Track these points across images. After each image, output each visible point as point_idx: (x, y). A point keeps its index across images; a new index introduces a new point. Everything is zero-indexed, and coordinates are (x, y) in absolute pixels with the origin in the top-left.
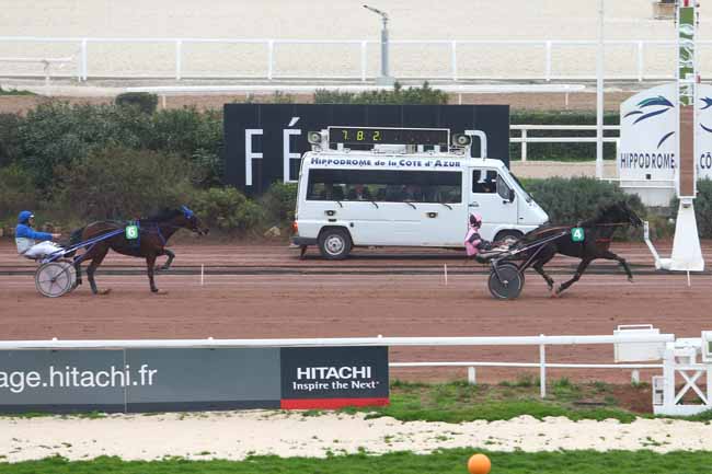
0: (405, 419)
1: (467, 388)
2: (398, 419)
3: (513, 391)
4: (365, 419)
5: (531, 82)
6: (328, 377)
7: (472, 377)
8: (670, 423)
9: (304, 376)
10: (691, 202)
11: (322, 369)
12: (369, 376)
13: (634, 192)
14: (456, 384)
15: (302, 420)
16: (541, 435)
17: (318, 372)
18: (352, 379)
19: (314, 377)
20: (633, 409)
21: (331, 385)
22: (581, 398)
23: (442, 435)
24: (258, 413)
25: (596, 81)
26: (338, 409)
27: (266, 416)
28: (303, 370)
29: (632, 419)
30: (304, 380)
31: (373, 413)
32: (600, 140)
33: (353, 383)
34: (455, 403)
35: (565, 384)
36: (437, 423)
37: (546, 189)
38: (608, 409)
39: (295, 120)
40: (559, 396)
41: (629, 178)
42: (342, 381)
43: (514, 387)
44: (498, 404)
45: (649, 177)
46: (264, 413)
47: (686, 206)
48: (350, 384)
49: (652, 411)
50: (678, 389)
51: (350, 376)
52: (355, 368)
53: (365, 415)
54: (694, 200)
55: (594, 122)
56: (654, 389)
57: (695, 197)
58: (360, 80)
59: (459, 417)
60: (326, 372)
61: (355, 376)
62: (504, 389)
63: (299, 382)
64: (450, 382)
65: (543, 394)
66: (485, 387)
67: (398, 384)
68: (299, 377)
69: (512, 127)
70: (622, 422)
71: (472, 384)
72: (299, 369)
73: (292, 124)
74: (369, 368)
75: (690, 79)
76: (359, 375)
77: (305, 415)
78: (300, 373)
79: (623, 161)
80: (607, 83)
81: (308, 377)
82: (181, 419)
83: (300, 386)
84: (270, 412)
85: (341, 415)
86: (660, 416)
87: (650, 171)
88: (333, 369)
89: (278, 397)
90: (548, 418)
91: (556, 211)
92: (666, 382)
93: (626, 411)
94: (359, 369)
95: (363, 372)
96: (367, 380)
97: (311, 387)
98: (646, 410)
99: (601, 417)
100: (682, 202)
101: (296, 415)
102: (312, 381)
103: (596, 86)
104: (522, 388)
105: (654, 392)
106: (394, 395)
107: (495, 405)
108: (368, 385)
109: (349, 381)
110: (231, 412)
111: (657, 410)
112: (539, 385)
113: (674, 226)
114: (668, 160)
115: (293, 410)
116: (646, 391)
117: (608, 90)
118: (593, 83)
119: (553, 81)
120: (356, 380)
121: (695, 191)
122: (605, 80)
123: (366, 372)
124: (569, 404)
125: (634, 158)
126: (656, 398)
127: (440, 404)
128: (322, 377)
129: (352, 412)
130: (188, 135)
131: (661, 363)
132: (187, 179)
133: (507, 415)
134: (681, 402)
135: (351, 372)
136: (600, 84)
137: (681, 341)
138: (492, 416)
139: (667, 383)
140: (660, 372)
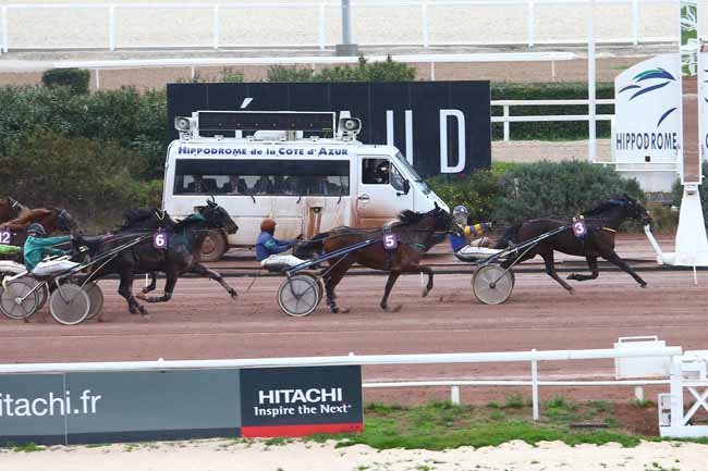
0: (381, 446)
1: (451, 410)
2: (374, 446)
3: (502, 413)
4: (336, 447)
5: (512, 48)
6: (293, 401)
7: (455, 398)
8: (678, 446)
9: (267, 400)
10: (696, 189)
11: (287, 392)
12: (340, 399)
13: (632, 178)
14: (437, 406)
15: (265, 450)
16: (535, 463)
17: (282, 396)
18: (321, 402)
19: (278, 401)
20: (637, 431)
21: (297, 410)
22: (578, 420)
23: (424, 464)
24: (216, 442)
25: (586, 45)
26: (306, 436)
27: (225, 446)
28: (266, 393)
29: (637, 442)
30: (267, 405)
31: (345, 440)
32: (592, 118)
33: (322, 406)
34: (437, 428)
35: (559, 404)
36: (417, 451)
37: (533, 175)
38: (608, 431)
39: (247, 101)
40: (554, 418)
41: (625, 161)
42: (309, 405)
43: (502, 408)
44: (485, 428)
45: (648, 159)
46: (223, 443)
47: (691, 194)
48: (319, 409)
49: (658, 433)
50: (686, 408)
51: (318, 399)
52: (324, 390)
53: (335, 442)
54: (699, 186)
55: (585, 95)
56: (660, 408)
57: (701, 183)
58: (318, 48)
59: (442, 444)
60: (291, 395)
61: (324, 400)
62: (492, 412)
63: (261, 407)
64: (431, 404)
65: (536, 416)
66: (471, 409)
67: (372, 407)
68: (261, 401)
69: (493, 103)
70: (626, 446)
71: (455, 407)
72: (261, 393)
73: (244, 105)
74: (340, 390)
75: (692, 46)
76: (329, 398)
77: (269, 443)
78: (262, 397)
79: (619, 141)
80: (600, 46)
81: (272, 401)
82: (129, 450)
83: (263, 412)
84: (228, 442)
85: (309, 443)
86: (667, 439)
87: (650, 152)
88: (299, 391)
89: (237, 423)
90: (542, 443)
91: (544, 199)
92: (673, 400)
93: (629, 434)
94: (329, 391)
95: (333, 394)
96: (337, 404)
97: (275, 412)
98: (651, 431)
99: (601, 441)
100: (686, 189)
101: (259, 444)
102: (275, 406)
103: (586, 51)
104: (511, 410)
105: (660, 411)
106: (368, 421)
107: (483, 430)
108: (339, 409)
109: (317, 405)
110: (185, 442)
111: (664, 432)
112: (531, 405)
113: (678, 213)
114: (670, 140)
115: (256, 439)
116: (650, 410)
117: (601, 55)
118: (584, 48)
119: (537, 47)
120: (325, 404)
121: (701, 176)
122: (597, 45)
123: (337, 394)
124: (565, 426)
125: (631, 138)
126: (662, 419)
127: (421, 429)
128: (287, 401)
129: (322, 439)
130: (126, 119)
131: (669, 378)
132: (126, 170)
133: (495, 440)
134: (690, 422)
135: (320, 395)
136: (591, 48)
137: (690, 355)
138: (479, 441)
139: (675, 401)
140: (666, 389)
